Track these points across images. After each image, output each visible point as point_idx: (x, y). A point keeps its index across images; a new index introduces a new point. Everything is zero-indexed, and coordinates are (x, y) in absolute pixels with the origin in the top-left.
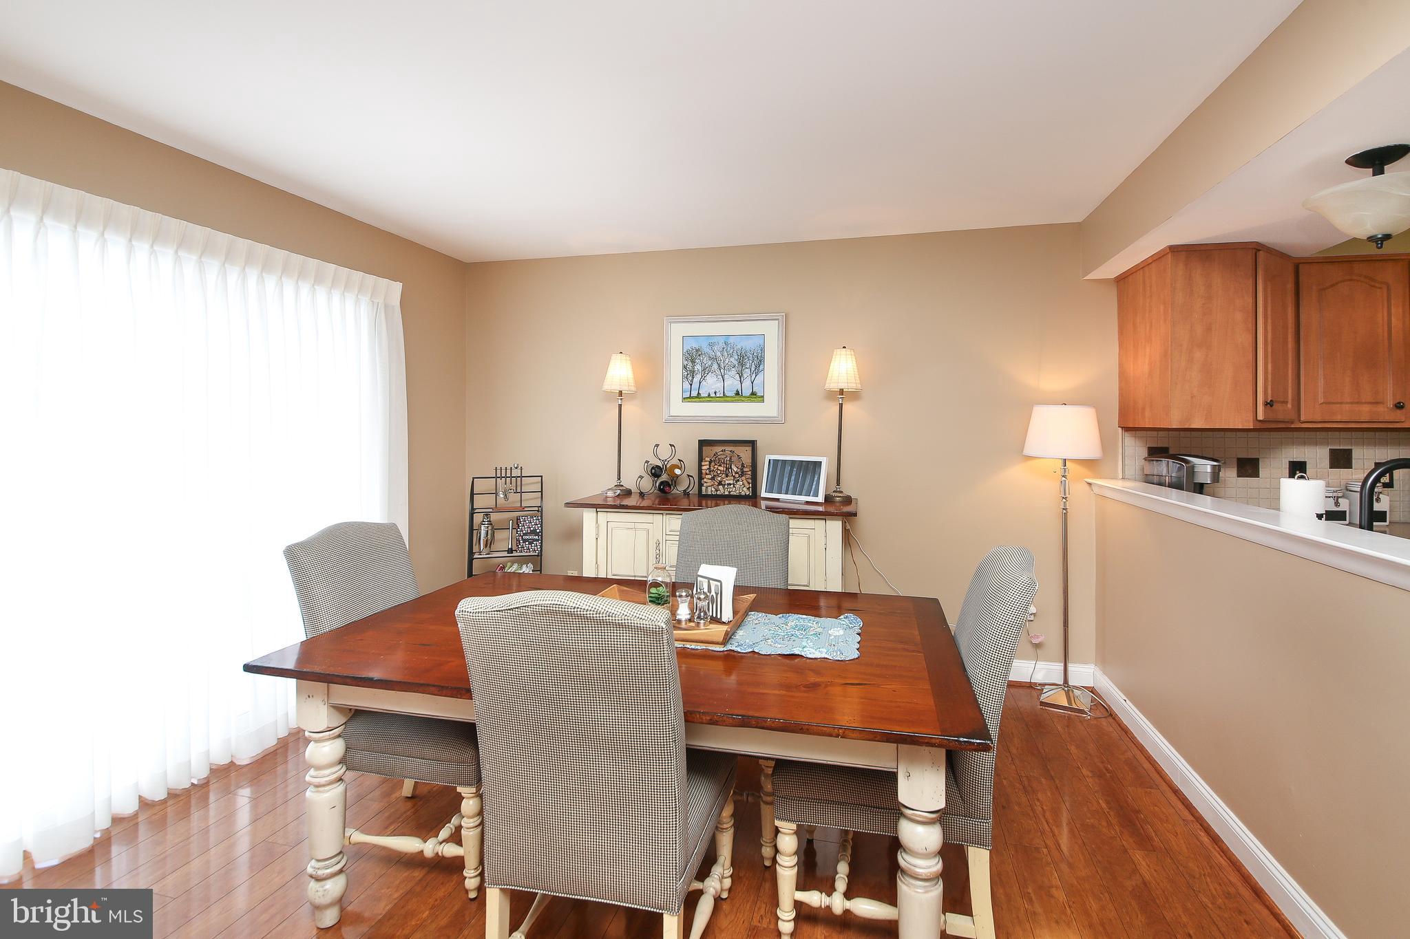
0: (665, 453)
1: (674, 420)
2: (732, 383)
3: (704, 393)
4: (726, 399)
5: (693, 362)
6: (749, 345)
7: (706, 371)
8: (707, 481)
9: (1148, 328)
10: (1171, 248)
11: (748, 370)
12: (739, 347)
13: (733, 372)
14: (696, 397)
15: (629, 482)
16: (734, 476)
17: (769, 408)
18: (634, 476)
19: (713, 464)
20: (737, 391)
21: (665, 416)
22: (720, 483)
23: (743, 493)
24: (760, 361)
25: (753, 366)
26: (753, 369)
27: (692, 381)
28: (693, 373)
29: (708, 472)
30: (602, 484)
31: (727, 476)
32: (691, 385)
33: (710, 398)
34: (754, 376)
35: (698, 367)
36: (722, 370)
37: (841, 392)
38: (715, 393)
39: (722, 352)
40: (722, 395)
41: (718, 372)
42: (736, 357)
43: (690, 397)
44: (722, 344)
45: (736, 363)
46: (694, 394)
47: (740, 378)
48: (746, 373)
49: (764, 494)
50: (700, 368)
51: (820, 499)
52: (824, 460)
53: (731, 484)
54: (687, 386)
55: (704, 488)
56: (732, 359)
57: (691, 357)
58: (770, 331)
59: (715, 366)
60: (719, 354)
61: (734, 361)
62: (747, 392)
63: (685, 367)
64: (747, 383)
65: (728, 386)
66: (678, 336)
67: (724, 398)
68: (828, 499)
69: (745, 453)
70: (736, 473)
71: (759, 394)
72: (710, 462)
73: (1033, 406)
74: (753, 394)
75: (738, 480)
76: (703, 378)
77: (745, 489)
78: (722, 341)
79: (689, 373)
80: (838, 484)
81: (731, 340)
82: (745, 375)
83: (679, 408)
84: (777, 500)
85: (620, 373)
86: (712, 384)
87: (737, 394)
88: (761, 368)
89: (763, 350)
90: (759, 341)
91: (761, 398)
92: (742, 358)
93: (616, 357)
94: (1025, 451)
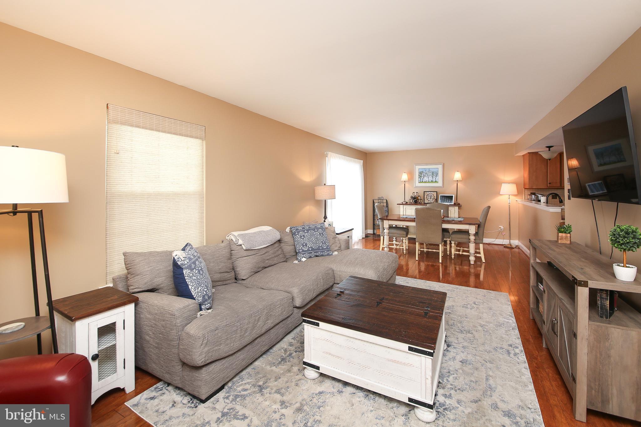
0: (415, 194)
1: (416, 187)
2: (431, 179)
6: (434, 170)
8: (426, 199)
10: (528, 153)
11: (434, 176)
12: (432, 171)
13: (431, 176)
15: (407, 200)
17: (440, 184)
18: (408, 199)
19: (427, 196)
22: (429, 201)
24: (437, 174)
28: (421, 177)
30: (401, 200)
31: (430, 199)
33: (425, 182)
34: (436, 177)
35: (422, 175)
36: (428, 176)
37: (457, 181)
44: (428, 170)
46: (421, 181)
49: (439, 203)
51: (453, 203)
52: (454, 195)
53: (431, 201)
54: (420, 179)
55: (425, 202)
57: (421, 173)
58: (440, 167)
59: (426, 175)
60: (427, 172)
61: (431, 174)
62: (434, 181)
63: (419, 175)
64: (434, 179)
66: (417, 168)
67: (429, 182)
68: (455, 204)
69: (435, 194)
70: (433, 198)
73: (502, 183)
74: (436, 181)
75: (433, 200)
76: (424, 177)
79: (420, 177)
80: (457, 201)
81: (430, 169)
83: (418, 184)
85: (405, 177)
86: (426, 179)
87: (432, 181)
89: (438, 171)
90: (437, 169)
91: (438, 182)
92: (433, 173)
93: (404, 174)
94: (500, 194)
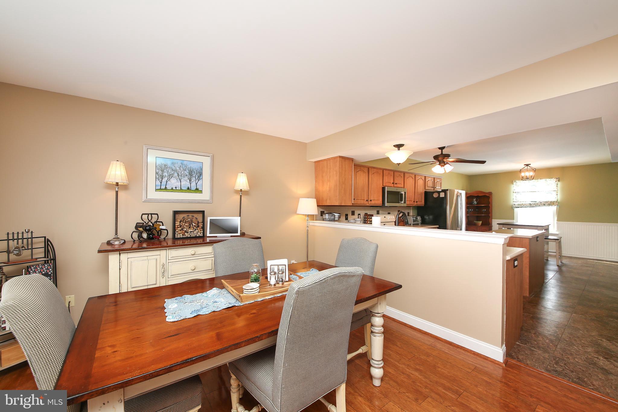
1: (149, 201)
2: (185, 183)
3: (169, 187)
4: (182, 191)
5: (163, 171)
6: (195, 166)
7: (170, 176)
8: (178, 231)
9: (329, 177)
10: (339, 156)
11: (194, 178)
12: (189, 166)
13: (186, 178)
14: (164, 189)
16: (193, 228)
17: (205, 195)
19: (182, 222)
20: (188, 187)
21: (144, 198)
22: (186, 232)
23: (198, 235)
24: (200, 174)
25: (197, 176)
26: (197, 178)
27: (162, 181)
28: (162, 177)
29: (179, 226)
31: (190, 228)
32: (161, 183)
33: (172, 190)
34: (197, 181)
35: (165, 174)
36: (180, 177)
37: (241, 191)
38: (176, 188)
39: (180, 168)
40: (180, 189)
41: (177, 177)
42: (188, 171)
43: (160, 189)
44: (179, 164)
45: (188, 174)
46: (163, 187)
47: (190, 181)
48: (193, 179)
49: (208, 235)
50: (167, 175)
51: (239, 234)
53: (192, 232)
54: (158, 183)
55: (176, 235)
56: (185, 172)
57: (161, 168)
58: (206, 162)
59: (176, 174)
60: (178, 168)
61: (187, 173)
62: (193, 187)
63: (157, 173)
64: (193, 184)
65: (183, 184)
66: (153, 157)
67: (181, 190)
69: (199, 217)
70: (195, 226)
71: (200, 190)
72: (180, 222)
74: (197, 189)
75: (196, 230)
76: (169, 179)
77: (199, 233)
78: (179, 162)
79: (160, 176)
81: (185, 163)
82: (192, 180)
83: (153, 194)
84: (216, 237)
85: (117, 173)
86: (174, 183)
87: (188, 189)
88: (201, 177)
89: (202, 169)
90: (200, 165)
91: (201, 192)
92: (191, 173)
93: (115, 162)
94: (298, 212)
